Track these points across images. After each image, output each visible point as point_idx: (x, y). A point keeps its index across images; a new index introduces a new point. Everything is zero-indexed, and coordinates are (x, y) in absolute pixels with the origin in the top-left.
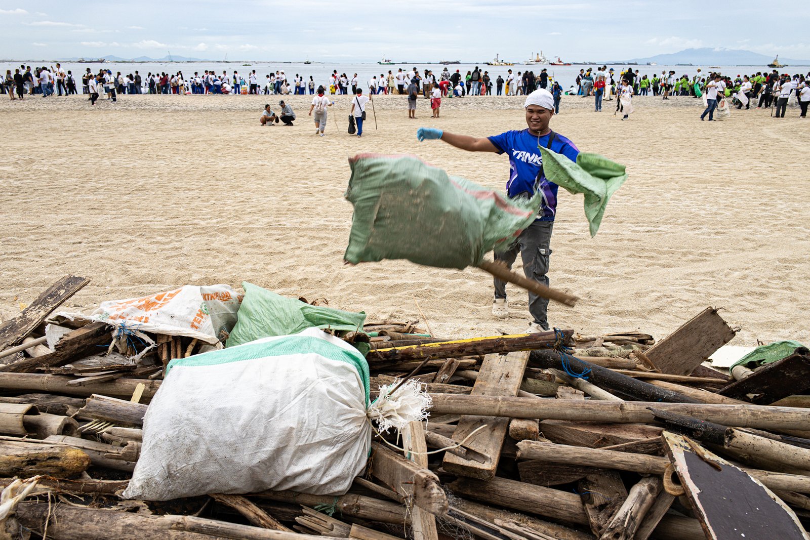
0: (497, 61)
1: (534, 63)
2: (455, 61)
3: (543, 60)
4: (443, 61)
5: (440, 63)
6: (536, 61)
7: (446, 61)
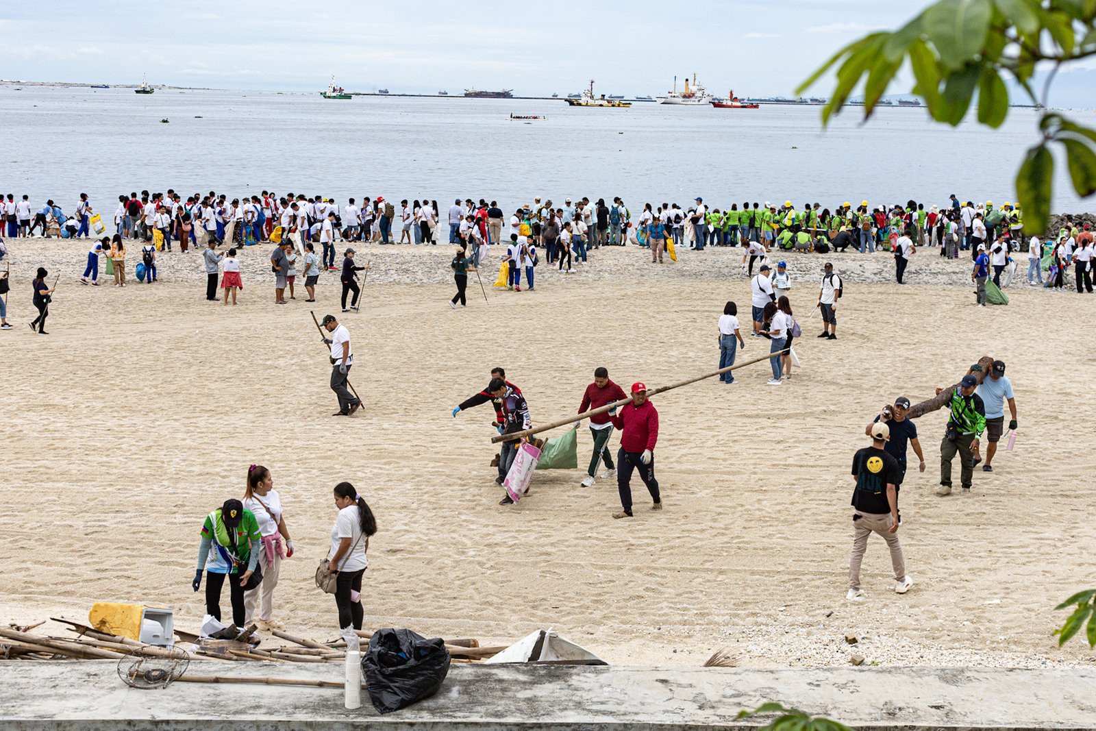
0: (592, 97)
1: (680, 100)
2: (500, 90)
3: (699, 94)
4: (471, 91)
5: (467, 95)
6: (685, 97)
7: (478, 90)
